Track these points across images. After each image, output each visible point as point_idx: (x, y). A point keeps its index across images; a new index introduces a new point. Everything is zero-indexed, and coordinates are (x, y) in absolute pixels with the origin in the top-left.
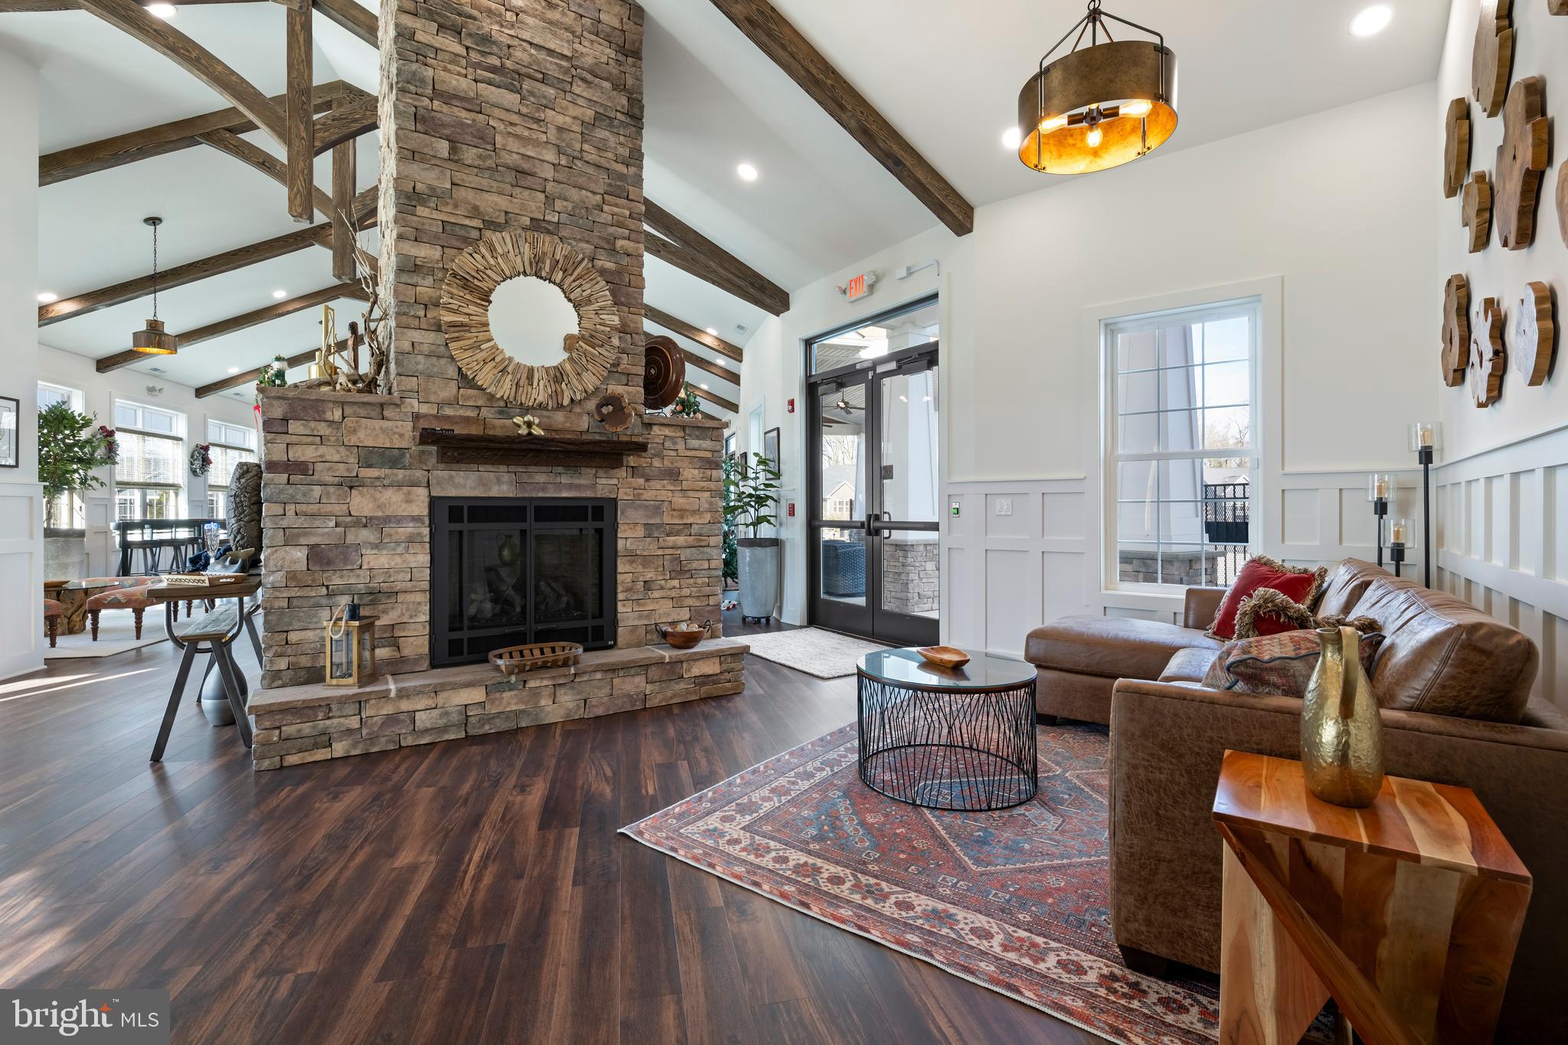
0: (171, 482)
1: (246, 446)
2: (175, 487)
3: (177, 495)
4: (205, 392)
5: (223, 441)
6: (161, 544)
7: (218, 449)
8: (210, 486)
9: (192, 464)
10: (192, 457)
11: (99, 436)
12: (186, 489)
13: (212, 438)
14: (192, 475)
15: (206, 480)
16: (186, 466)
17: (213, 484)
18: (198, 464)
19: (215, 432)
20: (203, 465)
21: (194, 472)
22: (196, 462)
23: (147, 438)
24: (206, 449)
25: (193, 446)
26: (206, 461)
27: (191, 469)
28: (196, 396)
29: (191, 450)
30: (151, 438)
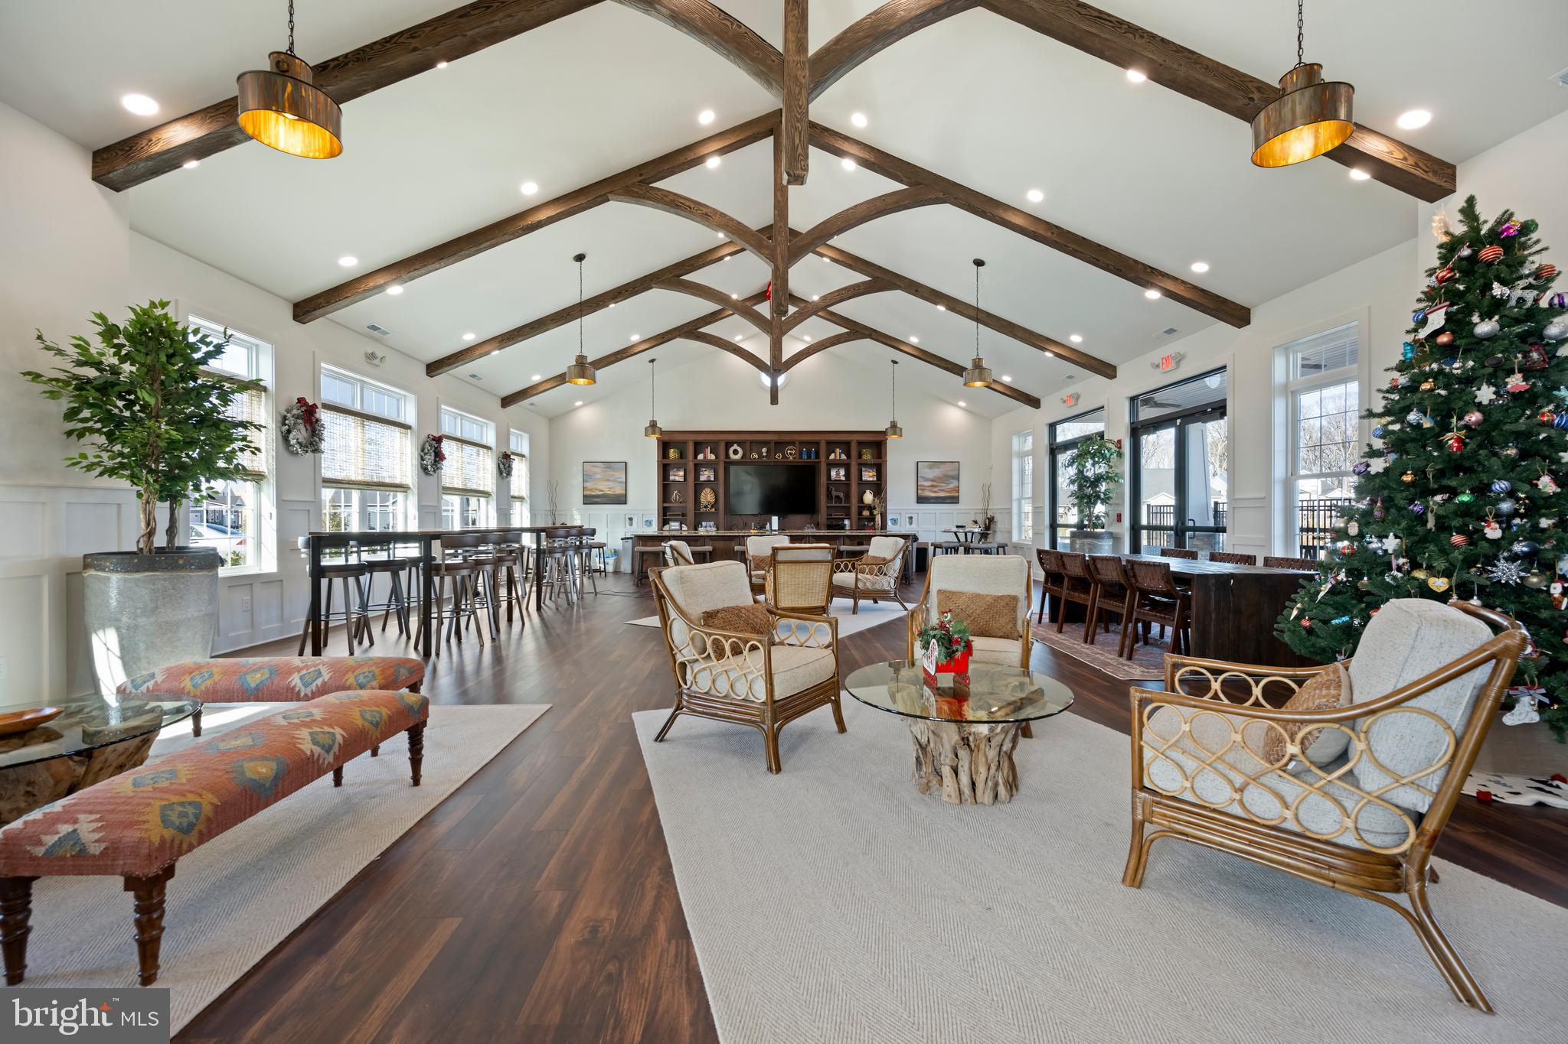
0: (398, 481)
1: (484, 442)
2: (402, 488)
3: (406, 498)
4: (438, 368)
5: (458, 435)
6: (372, 567)
7: (453, 443)
8: (445, 488)
9: (423, 459)
10: (423, 450)
11: (295, 412)
12: (416, 491)
13: (447, 428)
14: (423, 474)
15: (439, 479)
16: (416, 461)
17: (448, 485)
18: (429, 459)
19: (450, 422)
20: (435, 461)
21: (425, 469)
22: (427, 457)
23: (366, 423)
24: (438, 440)
25: (424, 437)
26: (439, 457)
27: (422, 465)
28: (428, 374)
29: (421, 442)
30: (373, 424)
